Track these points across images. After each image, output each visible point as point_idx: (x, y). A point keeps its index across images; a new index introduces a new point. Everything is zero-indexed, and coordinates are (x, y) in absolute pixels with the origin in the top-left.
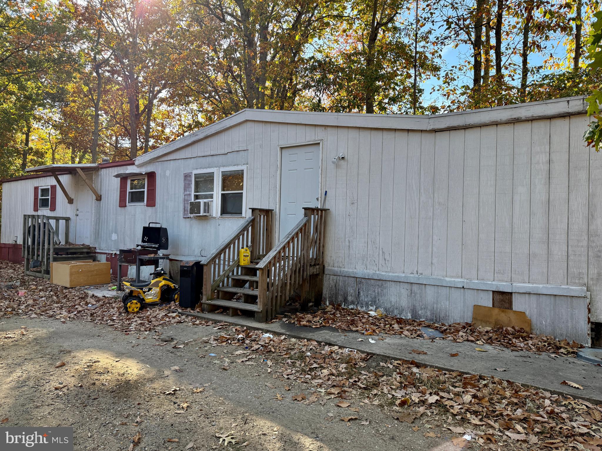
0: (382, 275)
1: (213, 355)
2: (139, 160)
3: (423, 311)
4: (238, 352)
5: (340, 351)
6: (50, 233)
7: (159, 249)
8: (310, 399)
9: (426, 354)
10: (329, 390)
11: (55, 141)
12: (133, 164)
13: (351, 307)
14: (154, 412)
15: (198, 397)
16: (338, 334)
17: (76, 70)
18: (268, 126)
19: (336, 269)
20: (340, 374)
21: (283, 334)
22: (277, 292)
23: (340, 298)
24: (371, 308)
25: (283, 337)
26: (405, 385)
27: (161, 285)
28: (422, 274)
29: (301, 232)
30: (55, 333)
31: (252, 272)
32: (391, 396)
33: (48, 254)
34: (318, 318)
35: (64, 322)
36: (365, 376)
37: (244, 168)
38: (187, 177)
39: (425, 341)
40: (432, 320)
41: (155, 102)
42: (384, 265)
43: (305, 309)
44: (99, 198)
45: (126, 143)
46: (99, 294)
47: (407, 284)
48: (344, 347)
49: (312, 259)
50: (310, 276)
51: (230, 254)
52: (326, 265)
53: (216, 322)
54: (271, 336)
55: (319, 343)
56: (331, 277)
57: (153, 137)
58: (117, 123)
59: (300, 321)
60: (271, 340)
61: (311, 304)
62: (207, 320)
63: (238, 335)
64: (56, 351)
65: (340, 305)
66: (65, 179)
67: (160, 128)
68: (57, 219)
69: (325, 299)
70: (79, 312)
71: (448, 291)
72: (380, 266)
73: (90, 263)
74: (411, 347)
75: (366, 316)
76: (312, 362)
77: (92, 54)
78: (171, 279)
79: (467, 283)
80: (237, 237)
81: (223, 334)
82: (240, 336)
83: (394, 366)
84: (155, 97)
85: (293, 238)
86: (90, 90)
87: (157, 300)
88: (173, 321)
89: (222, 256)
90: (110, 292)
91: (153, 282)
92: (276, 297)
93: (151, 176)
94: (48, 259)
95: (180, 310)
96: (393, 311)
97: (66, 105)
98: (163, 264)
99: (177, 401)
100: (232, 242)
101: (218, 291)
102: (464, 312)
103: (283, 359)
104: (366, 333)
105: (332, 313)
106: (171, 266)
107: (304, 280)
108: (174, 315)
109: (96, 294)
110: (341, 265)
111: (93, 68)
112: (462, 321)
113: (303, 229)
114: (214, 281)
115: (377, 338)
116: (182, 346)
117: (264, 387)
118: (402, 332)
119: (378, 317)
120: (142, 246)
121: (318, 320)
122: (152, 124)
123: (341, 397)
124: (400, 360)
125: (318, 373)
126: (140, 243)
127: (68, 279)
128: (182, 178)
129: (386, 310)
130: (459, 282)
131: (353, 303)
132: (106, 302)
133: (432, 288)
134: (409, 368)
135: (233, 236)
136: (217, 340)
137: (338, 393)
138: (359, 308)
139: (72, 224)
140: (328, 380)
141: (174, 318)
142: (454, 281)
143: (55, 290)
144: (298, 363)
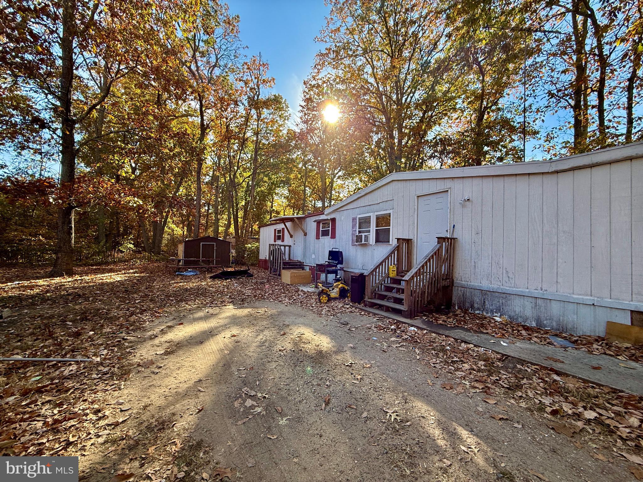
0: (506, 289)
1: (375, 338)
2: (327, 211)
3: (548, 321)
4: (393, 339)
5: (476, 349)
6: (282, 254)
7: (337, 264)
8: (458, 389)
9: (563, 362)
10: (472, 384)
11: (285, 205)
12: (324, 214)
13: (477, 312)
14: (338, 379)
15: (368, 372)
16: (471, 334)
17: (294, 166)
18: (408, 182)
19: (464, 282)
20: (479, 370)
21: (425, 329)
22: (418, 297)
23: (467, 305)
24: (495, 314)
25: (425, 332)
26: (550, 392)
27: (339, 287)
28: (546, 290)
29: (436, 255)
30: (281, 312)
31: (398, 282)
32: (539, 402)
33: (280, 265)
34: (452, 319)
35: (286, 306)
36: (505, 376)
37: (391, 211)
38: (354, 219)
39: (557, 349)
40: (558, 330)
41: (335, 180)
42: (507, 281)
43: (439, 311)
44: (305, 234)
45: (319, 204)
46: (305, 289)
47: (531, 298)
48: (479, 347)
49: (443, 275)
50: (443, 287)
51: (383, 269)
52: (455, 280)
53: (375, 314)
54: (416, 329)
55: (456, 340)
56: (459, 288)
57: (333, 199)
58: (315, 193)
59: (437, 320)
60: (416, 333)
61: (443, 307)
62: (369, 313)
63: (391, 325)
64: (281, 324)
65: (467, 310)
66: (289, 224)
67: (337, 194)
68: (285, 246)
69: (455, 304)
70: (295, 300)
71: (576, 307)
72: (504, 282)
73: (301, 271)
74: (546, 354)
75: (493, 321)
76: (452, 355)
77: (303, 157)
78: (345, 283)
79: (598, 301)
80: (387, 258)
81: (380, 324)
82: (393, 327)
83: (532, 370)
84: (335, 177)
85: (429, 260)
86: (301, 177)
87: (337, 296)
88: (347, 311)
89: (378, 270)
90: (310, 289)
91: (335, 284)
92: (418, 301)
93: (333, 220)
94: (280, 268)
95: (351, 304)
96: (517, 319)
97: (290, 186)
98: (340, 274)
99: (353, 372)
100: (384, 261)
101: (375, 294)
102: (595, 327)
103: (428, 349)
104: (496, 336)
105: (462, 315)
106: (345, 274)
107: (438, 290)
108: (348, 306)
109: (304, 290)
110: (468, 280)
111: (303, 165)
112: (592, 334)
113: (437, 253)
114: (372, 286)
115: (508, 341)
116: (354, 329)
117: (416, 371)
118: (531, 338)
119: (503, 322)
120: (328, 262)
121: (451, 321)
122: (333, 192)
123: (486, 392)
124: (537, 365)
125: (460, 367)
126: (327, 260)
127: (289, 280)
128: (351, 220)
129: (510, 317)
130: (587, 299)
131: (478, 309)
132: (308, 295)
133: (558, 303)
134: (548, 374)
135: (385, 257)
136: (376, 328)
137: (482, 388)
138: (485, 314)
139: (292, 248)
140: (470, 373)
141: (348, 309)
142: (583, 298)
143: (283, 285)
144: (441, 355)
